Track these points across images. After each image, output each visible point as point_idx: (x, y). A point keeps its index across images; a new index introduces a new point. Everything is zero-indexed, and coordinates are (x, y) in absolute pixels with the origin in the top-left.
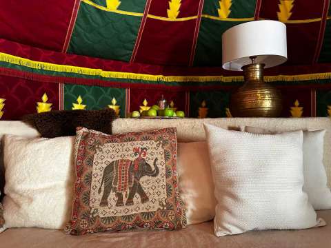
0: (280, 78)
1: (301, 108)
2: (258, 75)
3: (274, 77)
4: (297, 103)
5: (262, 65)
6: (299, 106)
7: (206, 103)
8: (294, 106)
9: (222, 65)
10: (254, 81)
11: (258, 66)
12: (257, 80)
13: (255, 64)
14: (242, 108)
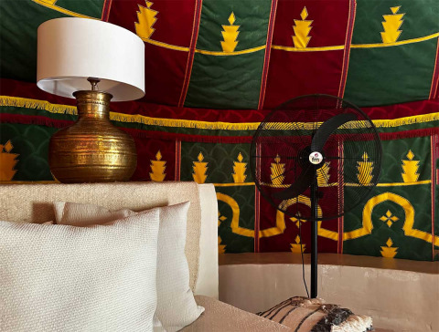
0: (138, 118)
1: (164, 163)
2: (100, 110)
3: (131, 116)
4: (159, 156)
5: (108, 97)
6: (162, 160)
7: (13, 144)
8: (156, 159)
9: (36, 82)
10: (94, 119)
11: (101, 96)
12: (98, 118)
13: (96, 92)
14: (69, 164)
